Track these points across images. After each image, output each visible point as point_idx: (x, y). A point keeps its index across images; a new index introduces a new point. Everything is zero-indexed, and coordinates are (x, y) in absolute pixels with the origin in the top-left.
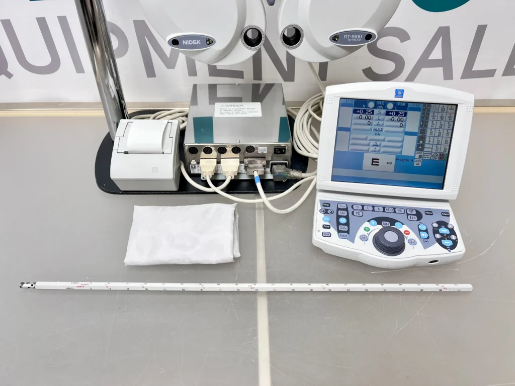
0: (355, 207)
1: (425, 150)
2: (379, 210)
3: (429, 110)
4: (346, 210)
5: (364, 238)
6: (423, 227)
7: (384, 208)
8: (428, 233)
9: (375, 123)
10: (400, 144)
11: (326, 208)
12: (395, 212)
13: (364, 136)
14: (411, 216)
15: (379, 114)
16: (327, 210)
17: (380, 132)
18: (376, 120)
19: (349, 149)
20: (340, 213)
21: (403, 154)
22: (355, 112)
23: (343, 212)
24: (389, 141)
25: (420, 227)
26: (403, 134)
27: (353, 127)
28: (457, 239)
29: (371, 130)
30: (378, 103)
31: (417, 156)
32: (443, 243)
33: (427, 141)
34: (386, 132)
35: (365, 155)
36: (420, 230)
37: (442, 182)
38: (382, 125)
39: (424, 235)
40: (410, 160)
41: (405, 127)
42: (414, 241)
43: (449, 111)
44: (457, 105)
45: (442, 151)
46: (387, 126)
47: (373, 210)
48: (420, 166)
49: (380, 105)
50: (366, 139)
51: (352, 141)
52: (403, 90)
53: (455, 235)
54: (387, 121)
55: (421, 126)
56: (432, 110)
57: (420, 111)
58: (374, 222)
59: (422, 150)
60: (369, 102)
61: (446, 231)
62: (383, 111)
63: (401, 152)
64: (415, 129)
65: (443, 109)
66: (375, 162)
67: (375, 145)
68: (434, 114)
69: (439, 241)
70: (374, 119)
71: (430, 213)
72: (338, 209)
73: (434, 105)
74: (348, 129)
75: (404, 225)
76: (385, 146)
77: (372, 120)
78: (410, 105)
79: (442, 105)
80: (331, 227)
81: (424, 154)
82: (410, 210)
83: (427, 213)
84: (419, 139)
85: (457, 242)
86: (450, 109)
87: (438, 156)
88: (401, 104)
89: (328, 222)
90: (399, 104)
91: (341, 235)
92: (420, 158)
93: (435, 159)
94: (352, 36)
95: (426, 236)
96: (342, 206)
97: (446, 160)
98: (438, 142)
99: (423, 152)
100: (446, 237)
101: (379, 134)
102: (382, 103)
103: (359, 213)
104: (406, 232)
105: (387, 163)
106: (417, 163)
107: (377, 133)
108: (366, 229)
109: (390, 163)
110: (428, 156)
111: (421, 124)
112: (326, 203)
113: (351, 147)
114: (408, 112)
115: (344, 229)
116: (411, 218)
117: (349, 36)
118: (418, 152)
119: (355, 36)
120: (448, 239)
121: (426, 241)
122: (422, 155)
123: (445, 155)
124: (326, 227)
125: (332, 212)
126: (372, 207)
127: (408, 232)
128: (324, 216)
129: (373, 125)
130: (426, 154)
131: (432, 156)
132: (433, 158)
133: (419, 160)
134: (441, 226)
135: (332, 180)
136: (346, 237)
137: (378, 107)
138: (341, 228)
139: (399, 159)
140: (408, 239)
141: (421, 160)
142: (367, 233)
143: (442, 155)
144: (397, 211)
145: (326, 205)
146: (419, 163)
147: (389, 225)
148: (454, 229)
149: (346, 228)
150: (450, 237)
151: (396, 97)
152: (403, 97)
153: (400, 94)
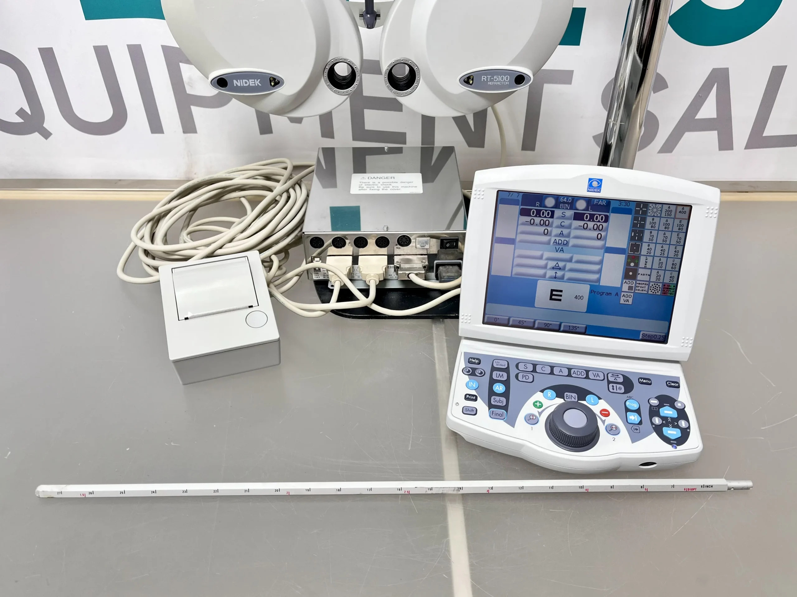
0: (521, 366)
1: (639, 277)
2: (561, 374)
3: (645, 213)
5: (531, 420)
6: (633, 405)
7: (570, 370)
8: (640, 414)
9: (556, 231)
10: (596, 267)
11: (474, 365)
12: (587, 377)
13: (537, 253)
14: (615, 385)
15: (563, 217)
16: (474, 370)
17: (564, 248)
18: (557, 227)
19: (513, 273)
20: (495, 375)
21: (602, 283)
23: (501, 373)
24: (578, 262)
25: (627, 403)
26: (603, 250)
27: (520, 237)
28: (689, 427)
29: (549, 243)
30: (561, 199)
31: (625, 288)
32: (665, 433)
33: (642, 264)
34: (575, 246)
35: (540, 283)
36: (627, 410)
37: (666, 331)
38: (568, 236)
39: (633, 418)
40: (614, 293)
41: (605, 240)
42: (617, 428)
43: (679, 215)
44: (691, 207)
45: (667, 281)
46: (576, 237)
47: (552, 373)
48: (630, 303)
49: (564, 203)
50: (541, 258)
51: (518, 261)
52: (601, 180)
53: (686, 419)
54: (576, 228)
55: (632, 238)
56: (650, 213)
57: (631, 214)
58: (550, 393)
59: (634, 277)
60: (546, 198)
61: (671, 412)
62: (570, 213)
63: (599, 280)
64: (622, 242)
65: (669, 212)
66: (555, 295)
67: (556, 268)
68: (653, 219)
69: (658, 430)
70: (554, 225)
71: (646, 381)
72: (493, 369)
73: (654, 205)
75: (600, 401)
76: (572, 270)
77: (552, 226)
78: (613, 205)
79: (667, 206)
80: (479, 398)
81: (637, 285)
82: (613, 375)
83: (642, 381)
84: (629, 260)
85: (689, 432)
86: (680, 212)
87: (660, 289)
88: (599, 202)
89: (475, 390)
90: (596, 201)
91: (493, 412)
92: (629, 291)
93: (654, 293)
94: (495, 78)
95: (636, 420)
96: (500, 364)
97: (673, 295)
98: (659, 266)
99: (634, 282)
100: (670, 423)
101: (563, 251)
102: (567, 200)
103: (527, 378)
104: (603, 412)
105: (576, 297)
106: (625, 299)
107: (559, 248)
108: (537, 405)
109: (580, 298)
110: (643, 287)
111: (633, 235)
112: (474, 359)
113: (517, 270)
114: (610, 215)
115: (500, 402)
116: (615, 388)
117: (490, 77)
118: (627, 281)
119: (498, 77)
120: (674, 427)
121: (636, 429)
122: (634, 285)
123: (672, 287)
124: (470, 397)
125: (482, 374)
126: (550, 368)
127: (607, 413)
128: (468, 380)
129: (554, 233)
130: (639, 284)
131: (650, 288)
132: (651, 291)
133: (629, 294)
134: (665, 404)
135: (484, 323)
136: (501, 416)
137: (561, 206)
138: (495, 401)
139: (595, 292)
140: (605, 425)
141: (632, 294)
142: (538, 412)
143: (666, 286)
144: (591, 375)
145: (474, 361)
146: (628, 298)
147: (575, 399)
148: (685, 409)
149: (502, 402)
150: (678, 423)
151: (590, 192)
152: (600, 190)
153: (597, 186)
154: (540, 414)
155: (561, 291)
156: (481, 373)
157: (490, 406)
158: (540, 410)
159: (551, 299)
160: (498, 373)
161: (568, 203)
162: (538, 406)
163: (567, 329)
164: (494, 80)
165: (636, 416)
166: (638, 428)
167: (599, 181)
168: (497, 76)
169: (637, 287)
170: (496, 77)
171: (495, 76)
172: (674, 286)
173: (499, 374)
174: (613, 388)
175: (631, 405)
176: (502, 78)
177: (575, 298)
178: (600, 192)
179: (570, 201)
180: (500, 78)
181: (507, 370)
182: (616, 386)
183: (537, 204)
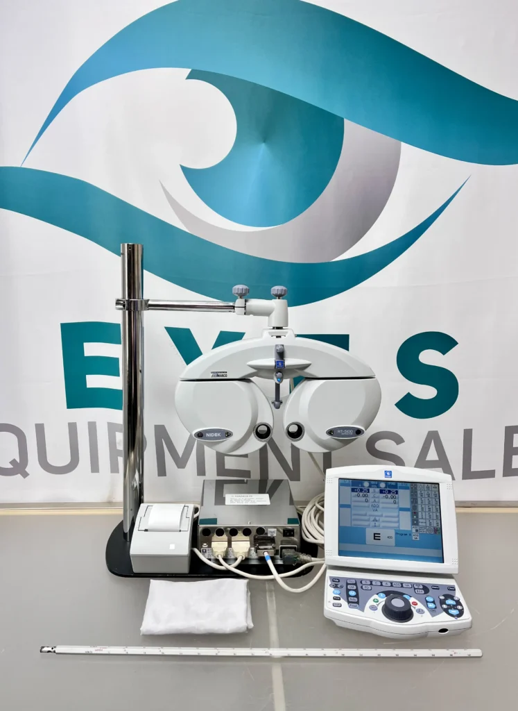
0: (363, 582)
1: (420, 524)
2: (387, 585)
3: (416, 488)
4: (355, 584)
5: (373, 608)
6: (430, 599)
7: (391, 583)
8: (435, 604)
9: (372, 500)
10: (396, 520)
11: (336, 582)
12: (402, 586)
13: (363, 512)
15: (375, 492)
16: (336, 585)
17: (378, 509)
19: (352, 525)
20: (349, 587)
21: (401, 529)
22: (353, 490)
23: (352, 586)
24: (386, 517)
25: (427, 599)
26: (398, 510)
27: (353, 504)
28: (463, 609)
29: (368, 507)
30: (372, 482)
31: (414, 530)
32: (450, 612)
33: (420, 516)
34: (383, 508)
35: (367, 530)
36: (427, 602)
37: (441, 556)
38: (379, 502)
39: (431, 605)
40: (408, 535)
41: (398, 504)
42: (422, 610)
43: (433, 489)
44: (438, 484)
45: (435, 525)
46: (383, 503)
47: (381, 585)
48: (418, 539)
49: (374, 484)
50: (365, 515)
51: (354, 517)
53: (461, 605)
54: (382, 498)
55: (412, 502)
56: (418, 488)
57: (409, 489)
58: (382, 595)
59: (417, 524)
60: (364, 482)
61: (452, 602)
62: (378, 490)
63: (399, 527)
64: (408, 505)
65: (428, 487)
66: (376, 536)
67: (375, 520)
68: (421, 492)
69: (446, 611)
70: (371, 496)
71: (436, 587)
72: (347, 584)
73: (419, 484)
74: (348, 506)
75: (411, 598)
76: (383, 522)
77: (369, 497)
78: (399, 484)
79: (427, 484)
80: (341, 599)
82: (417, 585)
83: (433, 588)
84: (413, 515)
85: (463, 611)
86: (434, 487)
87: (433, 531)
88: (392, 483)
89: (338, 594)
90: (390, 483)
91: (351, 605)
92: (416, 532)
93: (430, 533)
94: (345, 431)
96: (351, 581)
97: (441, 534)
98: (429, 517)
99: (418, 527)
100: (452, 607)
101: (377, 511)
102: (375, 482)
103: (368, 587)
104: (413, 602)
105: (388, 537)
106: (415, 537)
107: (375, 509)
108: (375, 601)
109: (391, 537)
110: (423, 530)
112: (335, 579)
113: (354, 523)
114: (398, 490)
115: (354, 600)
117: (342, 431)
118: (414, 527)
119: (347, 431)
120: (455, 609)
121: (434, 611)
122: (418, 529)
124: (336, 598)
125: (342, 587)
126: (380, 583)
127: (416, 603)
128: (334, 590)
129: (371, 502)
130: (421, 528)
131: (427, 530)
132: (428, 532)
133: (416, 534)
134: (448, 599)
135: (339, 555)
136: (356, 607)
137: (372, 486)
138: (351, 600)
139: (398, 534)
140: (416, 609)
141: (418, 534)
143: (436, 529)
144: (404, 585)
146: (417, 537)
148: (460, 600)
150: (456, 607)
151: (386, 478)
152: (392, 477)
153: (389, 475)
154: (378, 605)
155: (380, 534)
157: (349, 602)
158: (378, 603)
159: (375, 539)
161: (376, 484)
165: (433, 605)
167: (390, 472)
169: (420, 530)
172: (440, 529)
174: (418, 591)
176: (349, 431)
183: (360, 485)
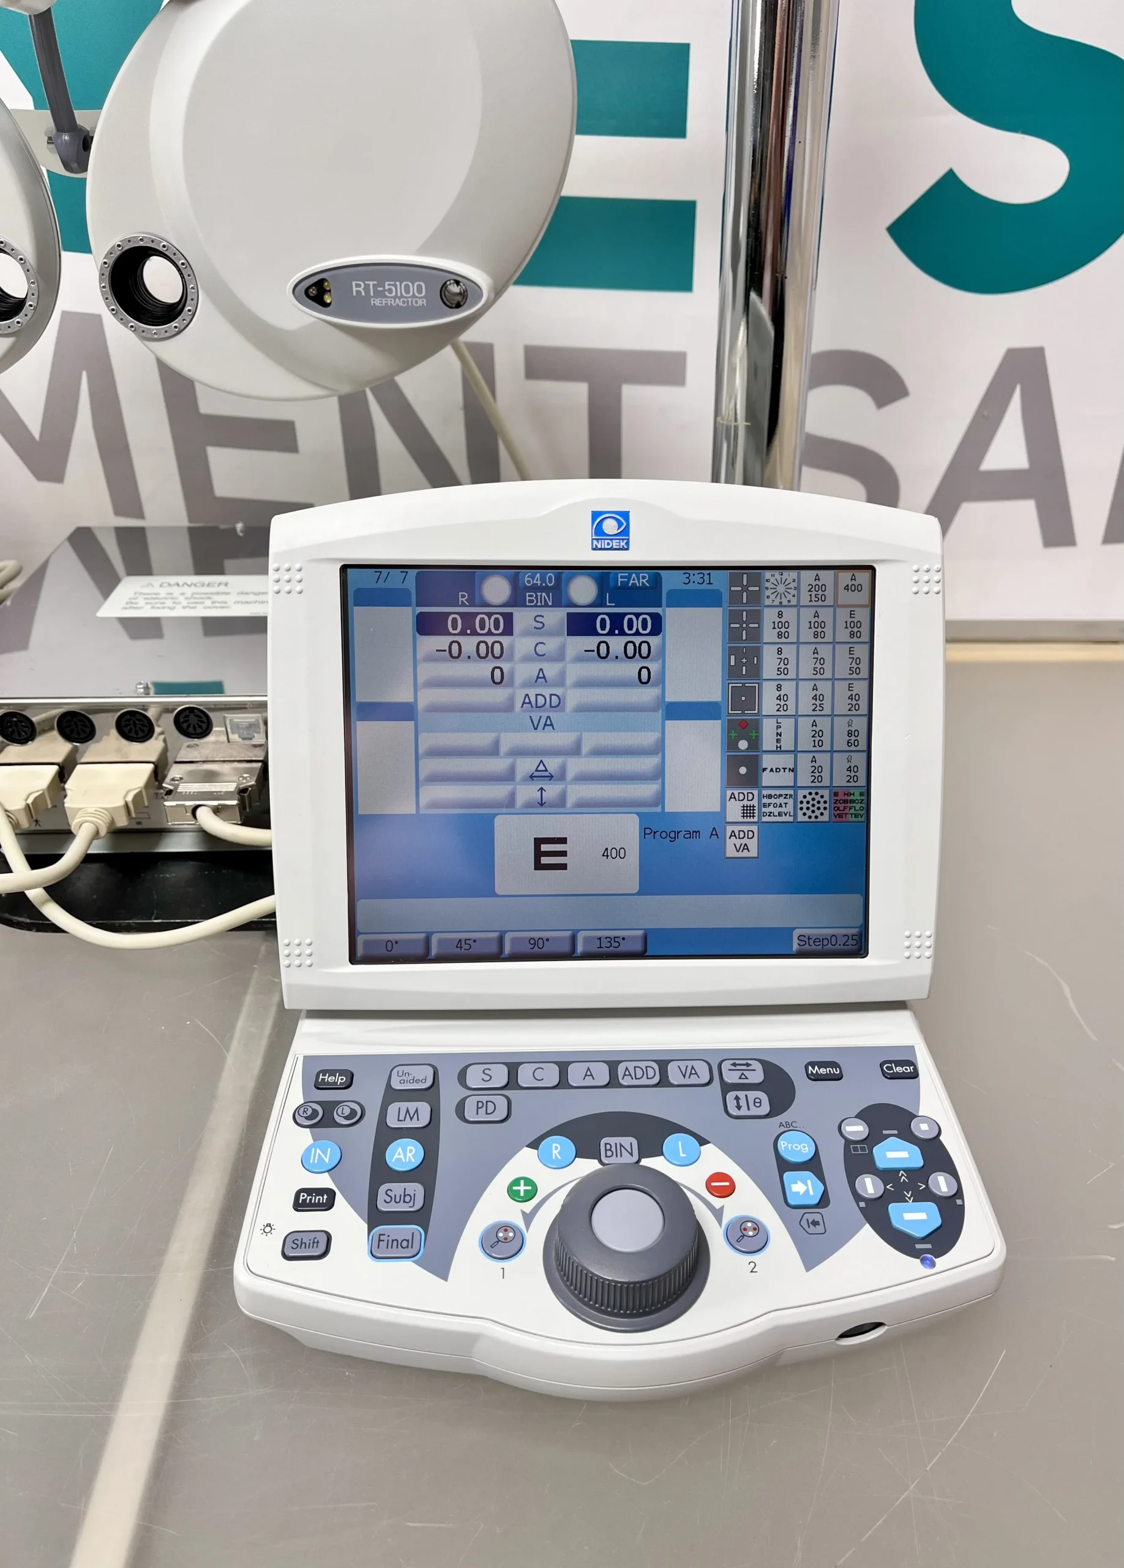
0: (474, 1078)
1: (767, 779)
2: (589, 1082)
3: (756, 598)
5: (502, 1244)
6: (797, 1148)
7: (613, 1066)
8: (819, 1175)
9: (524, 671)
10: (648, 764)
11: (330, 1094)
12: (664, 1082)
13: (483, 739)
14: (741, 1094)
15: (540, 628)
17: (554, 716)
18: (527, 659)
19: (423, 802)
20: (394, 1114)
21: (671, 806)
23: (412, 1106)
24: (598, 752)
25: (782, 1145)
26: (659, 715)
27: (428, 698)
28: (960, 1196)
29: (509, 707)
30: (526, 578)
31: (734, 811)
32: (896, 1223)
33: (768, 741)
34: (582, 709)
35: (500, 823)
36: (784, 1166)
37: (861, 921)
38: (561, 681)
39: (802, 1187)
40: (705, 833)
41: (661, 681)
42: (758, 1227)
43: (845, 597)
44: (872, 569)
45: (840, 780)
46: (581, 684)
47: (563, 1083)
48: (754, 853)
49: (535, 588)
50: (493, 751)
51: (430, 766)
52: (626, 515)
53: (950, 1168)
54: (579, 659)
55: (732, 672)
56: (770, 598)
57: (720, 606)
58: (559, 1146)
59: (752, 780)
60: (483, 579)
61: (904, 1154)
62: (556, 617)
63: (660, 799)
64: (709, 686)
65: (817, 590)
66: (547, 854)
67: (540, 776)
68: (780, 615)
69: (876, 1215)
70: (518, 654)
71: (826, 1069)
72: (392, 1095)
73: (777, 573)
74: (402, 712)
75: (703, 1148)
76: (584, 778)
77: (511, 658)
78: (670, 582)
79: (814, 573)
80: (339, 1198)
81: (765, 801)
82: (734, 1065)
83: (814, 1072)
84: (733, 734)
85: (962, 1207)
86: (847, 588)
87: (827, 805)
88: (629, 578)
89: (328, 1171)
90: (622, 577)
91: (382, 1238)
92: (746, 820)
93: (813, 819)
94: (387, 287)
95: (811, 1193)
96: (411, 1077)
97: (863, 819)
98: (814, 741)
99: (756, 792)
100: (906, 1187)
101: (552, 725)
102: (543, 580)
103: (491, 1107)
104: (713, 1184)
105: (606, 854)
106: (738, 842)
107: (541, 717)
108: (519, 1191)
109: (618, 853)
110: (781, 806)
111: (733, 663)
112: (332, 1073)
113: (431, 793)
114: (664, 612)
115: (404, 1202)
116: (743, 1102)
117: (373, 285)
118: (736, 793)
119: (395, 286)
120: (918, 1199)
121: (815, 1223)
122: (755, 802)
123: (857, 797)
124: (311, 1200)
125: (356, 1118)
126: (556, 1069)
127: (728, 1184)
128: (311, 1141)
129: (518, 681)
130: (770, 796)
131: (800, 806)
132: (804, 814)
133: (746, 828)
134: (885, 1132)
135: (353, 960)
136: (407, 1247)
137: (528, 598)
138: (388, 1199)
139: (655, 833)
140: (725, 1221)
141: (755, 828)
142: (523, 1213)
143: (841, 797)
144: (674, 1077)
145: (331, 1079)
146: (745, 841)
147: (631, 1154)
148: (941, 1138)
149: (413, 1198)
150: (927, 1184)
151: (601, 549)
152: (628, 543)
153: (616, 532)
154: (528, 1218)
155: (563, 841)
156: (353, 1113)
157: (375, 1218)
158: (528, 1207)
159: (538, 866)
160: (404, 1105)
161: (546, 589)
162: (522, 1194)
163: (594, 948)
164: (387, 293)
165: (809, 1182)
166: (818, 1218)
167: (621, 516)
168: (393, 283)
169: (765, 806)
170: (389, 285)
171: (387, 283)
172: (861, 794)
173: (408, 1111)
174: (738, 1103)
175: (792, 1147)
176: (407, 287)
177: (603, 855)
178: (627, 549)
179: (550, 582)
180: (400, 287)
181: (431, 1093)
182: (746, 1096)
183: (460, 599)
